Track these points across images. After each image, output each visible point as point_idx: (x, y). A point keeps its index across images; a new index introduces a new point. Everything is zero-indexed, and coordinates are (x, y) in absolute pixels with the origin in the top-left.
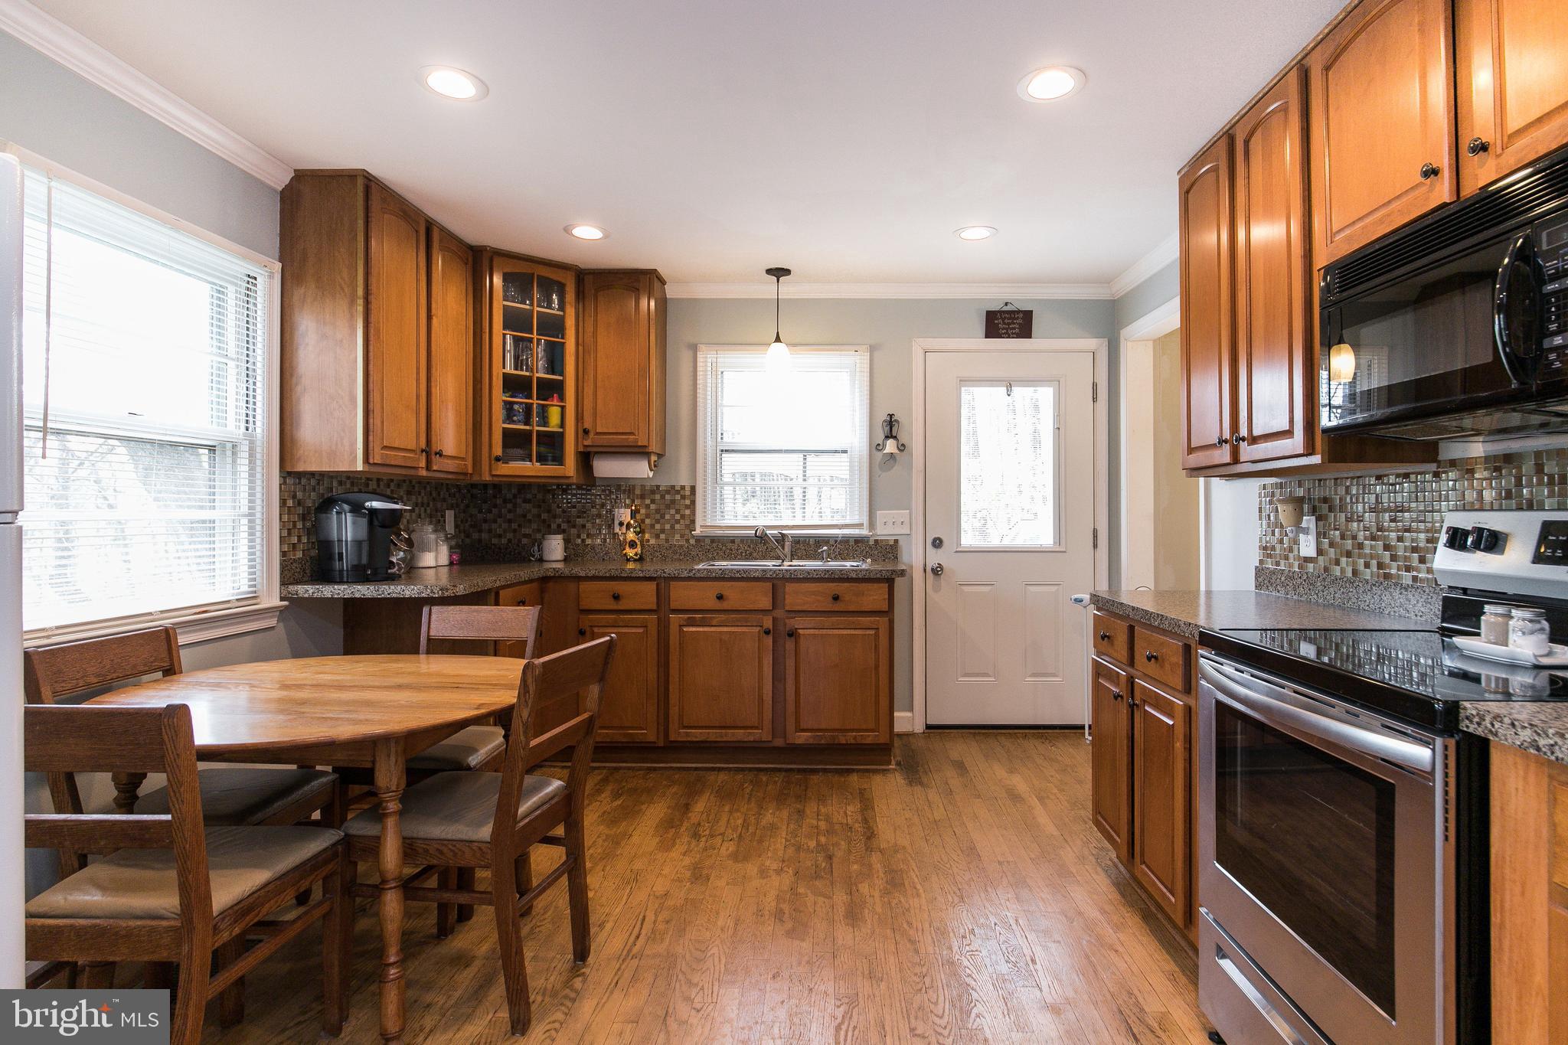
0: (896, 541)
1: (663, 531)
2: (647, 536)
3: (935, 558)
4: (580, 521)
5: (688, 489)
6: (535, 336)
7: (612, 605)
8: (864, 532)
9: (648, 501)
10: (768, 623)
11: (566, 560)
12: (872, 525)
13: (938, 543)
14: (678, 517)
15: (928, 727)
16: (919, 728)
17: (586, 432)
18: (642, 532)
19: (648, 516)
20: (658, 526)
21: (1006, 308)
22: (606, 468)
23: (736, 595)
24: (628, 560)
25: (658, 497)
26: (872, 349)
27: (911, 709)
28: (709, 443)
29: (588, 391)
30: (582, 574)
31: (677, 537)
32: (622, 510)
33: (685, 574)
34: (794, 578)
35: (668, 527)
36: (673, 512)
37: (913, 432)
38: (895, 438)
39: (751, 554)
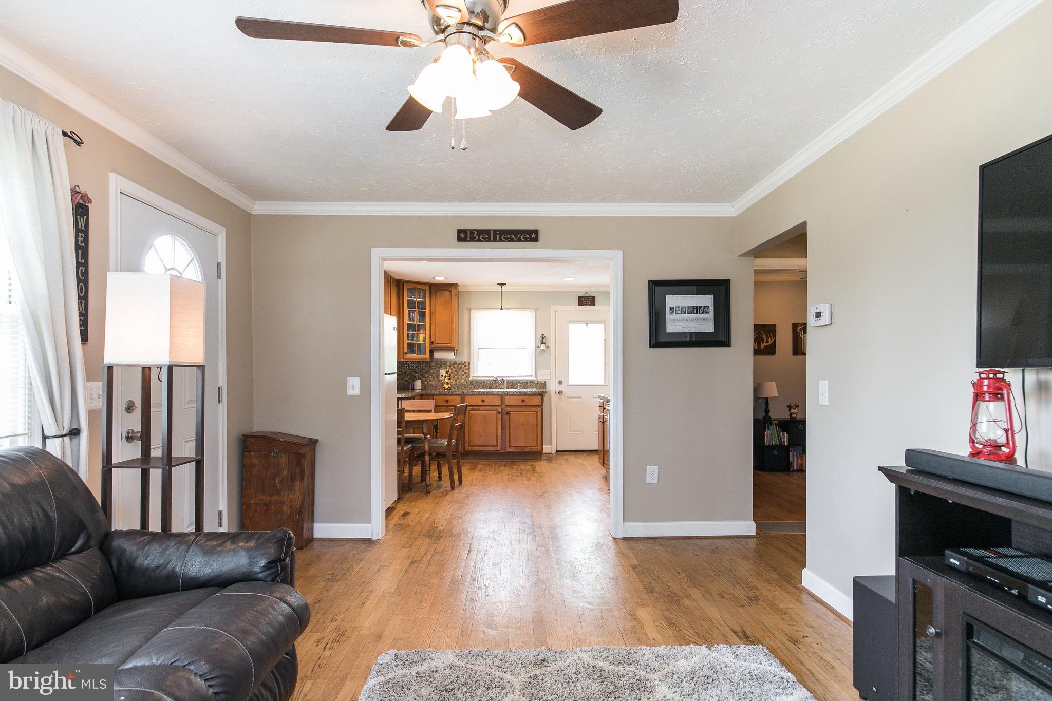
0: (545, 382)
1: (458, 379)
2: (452, 380)
3: (559, 388)
4: (426, 375)
5: (467, 363)
6: (417, 309)
7: (445, 404)
8: (533, 378)
9: (452, 367)
10: (499, 410)
11: (422, 389)
12: (536, 376)
13: (560, 382)
14: (463, 373)
15: (557, 451)
16: (554, 451)
17: (432, 343)
18: (450, 379)
19: (452, 373)
20: (456, 377)
21: (586, 295)
22: (438, 355)
23: (489, 400)
24: (445, 389)
25: (456, 366)
26: (536, 310)
27: (551, 445)
28: (475, 345)
29: (433, 328)
30: (435, 393)
31: (463, 380)
32: (442, 371)
33: (471, 393)
34: (508, 394)
35: (459, 377)
36: (461, 371)
37: (551, 341)
38: (545, 343)
39: (491, 387)
